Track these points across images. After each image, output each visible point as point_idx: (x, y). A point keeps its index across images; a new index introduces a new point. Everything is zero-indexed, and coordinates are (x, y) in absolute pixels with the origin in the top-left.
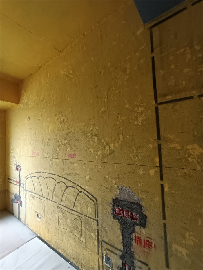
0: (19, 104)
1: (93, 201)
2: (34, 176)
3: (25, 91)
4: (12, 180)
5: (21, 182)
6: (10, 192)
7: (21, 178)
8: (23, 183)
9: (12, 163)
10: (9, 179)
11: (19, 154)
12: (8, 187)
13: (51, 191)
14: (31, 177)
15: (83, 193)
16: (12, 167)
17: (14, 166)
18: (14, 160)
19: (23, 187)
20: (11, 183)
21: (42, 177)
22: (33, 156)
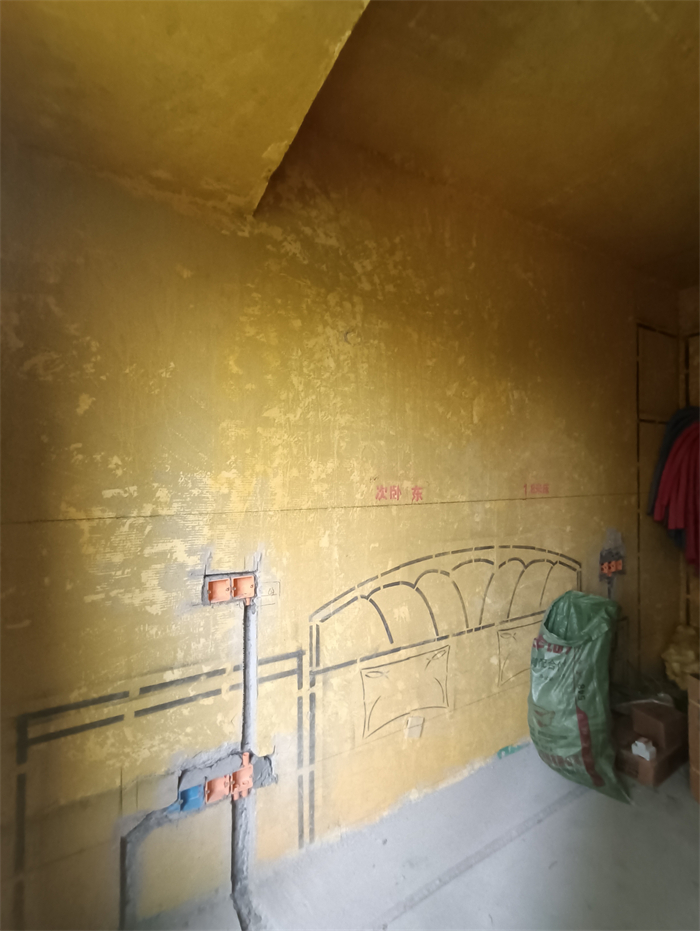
1: (574, 570)
2: (385, 587)
8: (294, 649)
10: (41, 715)
14: (367, 598)
15: (561, 563)
17: (173, 587)
18: (169, 545)
19: (296, 670)
20: (114, 719)
21: (435, 571)
22: (383, 502)
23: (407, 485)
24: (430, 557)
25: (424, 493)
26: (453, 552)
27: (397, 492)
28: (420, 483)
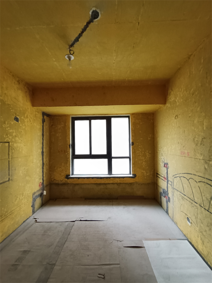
0: (165, 104)
2: (183, 177)
3: (172, 90)
4: (160, 175)
5: (169, 179)
6: (159, 186)
7: (169, 175)
8: (171, 181)
9: (160, 160)
10: (157, 174)
11: (166, 153)
12: (157, 180)
13: (207, 199)
14: (180, 177)
16: (160, 164)
17: (162, 163)
18: (162, 157)
19: (171, 185)
20: (160, 178)
21: (194, 180)
22: (181, 155)
23: (186, 152)
24: (192, 174)
25: (190, 154)
26: (198, 176)
27: (184, 153)
28: (189, 151)
